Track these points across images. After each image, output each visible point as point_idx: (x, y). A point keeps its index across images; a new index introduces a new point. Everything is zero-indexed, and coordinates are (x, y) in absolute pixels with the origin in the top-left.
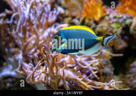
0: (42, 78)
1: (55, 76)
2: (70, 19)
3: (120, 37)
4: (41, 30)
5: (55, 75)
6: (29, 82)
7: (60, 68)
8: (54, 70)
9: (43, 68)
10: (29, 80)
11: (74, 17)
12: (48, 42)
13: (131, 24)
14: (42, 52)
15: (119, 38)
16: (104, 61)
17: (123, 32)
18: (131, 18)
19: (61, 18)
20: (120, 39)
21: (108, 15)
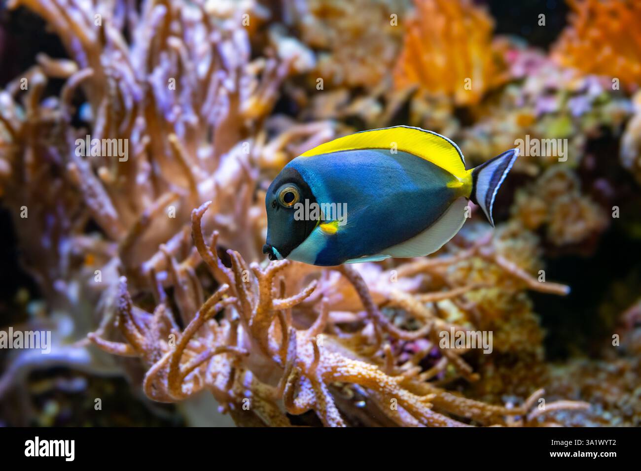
0: (215, 376)
1: (278, 364)
2: (341, 96)
3: (577, 183)
4: (205, 151)
5: (277, 358)
6: (154, 392)
7: (299, 328)
8: (270, 336)
9: (218, 329)
10: (153, 385)
11: (358, 91)
12: (238, 208)
13: (625, 121)
14: (211, 253)
15: (570, 187)
16: (500, 296)
17: (590, 162)
18: (626, 94)
19: (298, 94)
20: (576, 194)
21: (519, 82)
